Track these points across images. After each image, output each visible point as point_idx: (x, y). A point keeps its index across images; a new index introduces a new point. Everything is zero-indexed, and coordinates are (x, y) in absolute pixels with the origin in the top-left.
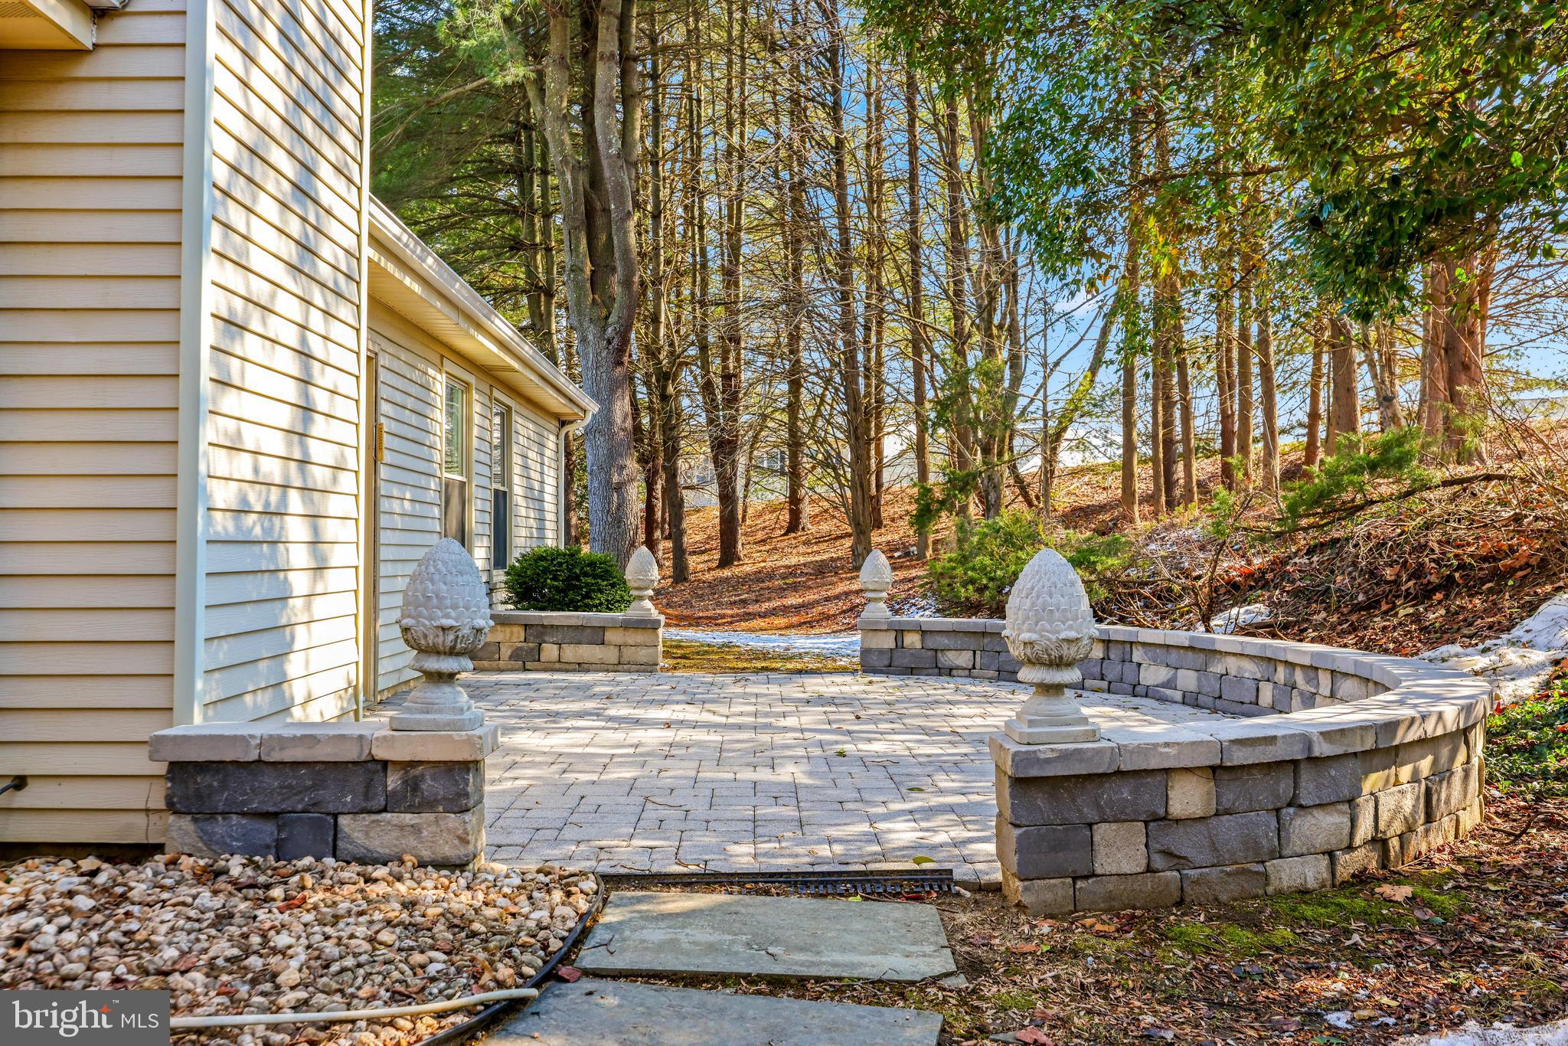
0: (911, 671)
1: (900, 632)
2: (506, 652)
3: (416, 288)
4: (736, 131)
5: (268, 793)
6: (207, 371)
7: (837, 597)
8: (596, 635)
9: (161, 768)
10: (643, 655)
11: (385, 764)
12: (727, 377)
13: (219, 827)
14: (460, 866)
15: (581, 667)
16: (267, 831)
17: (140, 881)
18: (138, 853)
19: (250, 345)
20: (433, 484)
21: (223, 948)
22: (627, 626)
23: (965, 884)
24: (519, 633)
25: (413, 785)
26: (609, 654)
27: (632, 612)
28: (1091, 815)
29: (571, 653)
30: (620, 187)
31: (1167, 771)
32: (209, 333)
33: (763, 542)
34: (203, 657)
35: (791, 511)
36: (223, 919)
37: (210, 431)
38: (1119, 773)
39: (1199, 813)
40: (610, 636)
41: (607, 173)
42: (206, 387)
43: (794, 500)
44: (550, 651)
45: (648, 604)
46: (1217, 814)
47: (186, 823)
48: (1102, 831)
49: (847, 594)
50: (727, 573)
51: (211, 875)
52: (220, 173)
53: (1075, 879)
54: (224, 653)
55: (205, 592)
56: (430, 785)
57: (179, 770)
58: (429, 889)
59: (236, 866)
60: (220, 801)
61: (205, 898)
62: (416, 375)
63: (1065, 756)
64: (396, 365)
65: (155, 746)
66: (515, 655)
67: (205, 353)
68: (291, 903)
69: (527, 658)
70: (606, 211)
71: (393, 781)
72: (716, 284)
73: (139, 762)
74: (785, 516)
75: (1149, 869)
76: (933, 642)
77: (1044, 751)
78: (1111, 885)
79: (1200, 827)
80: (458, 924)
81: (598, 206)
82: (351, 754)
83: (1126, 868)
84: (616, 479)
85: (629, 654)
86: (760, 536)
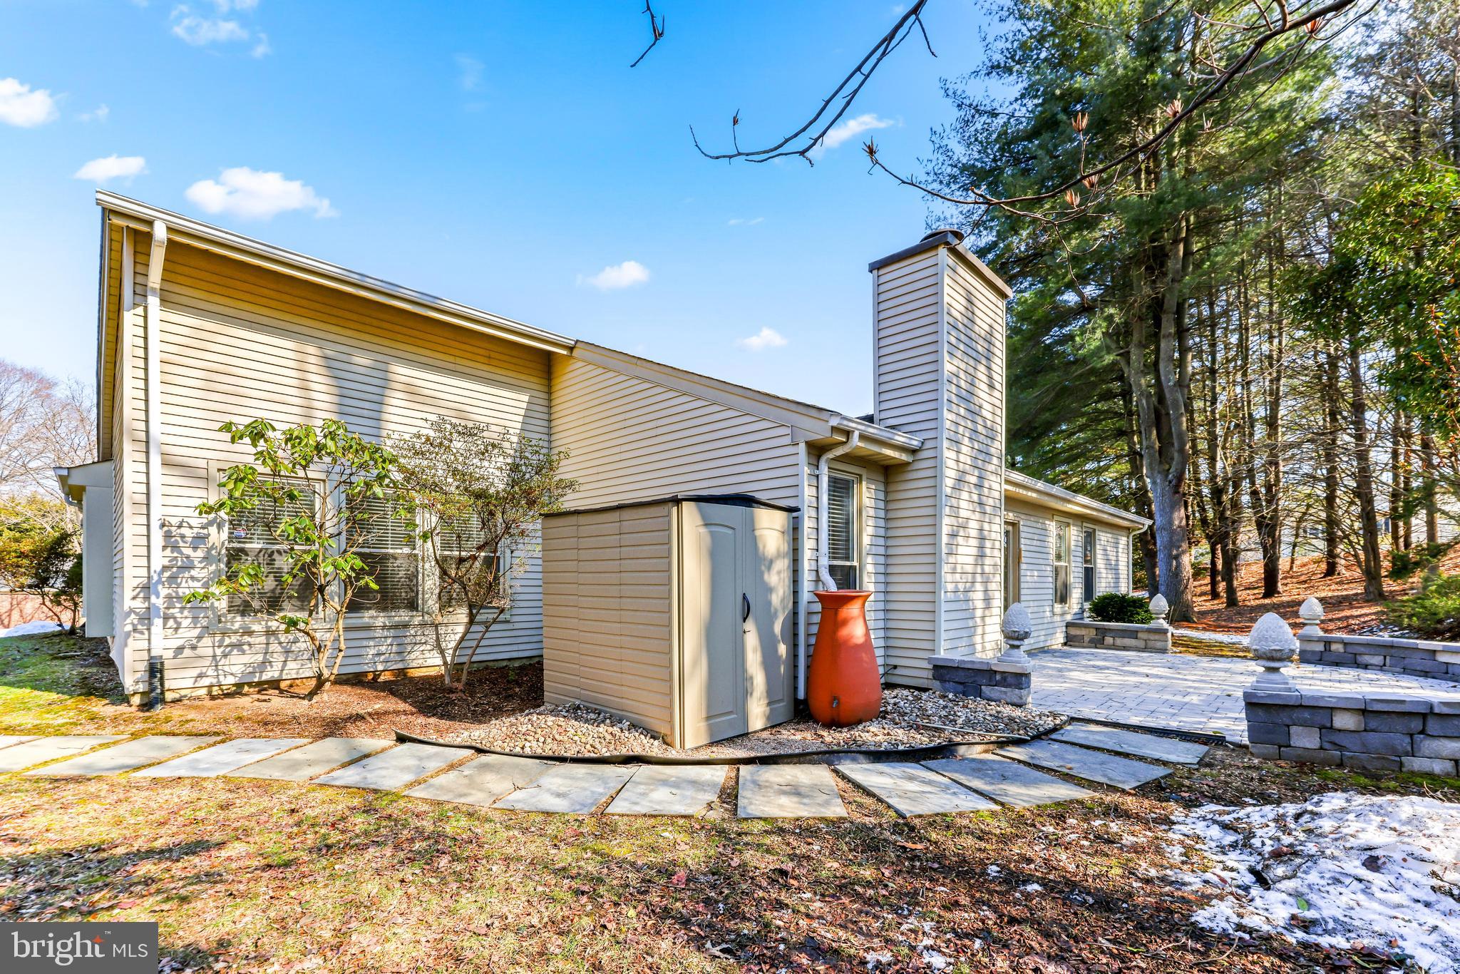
0: (1337, 664)
1: (1328, 643)
2: (1087, 639)
3: (1034, 495)
4: (1276, 341)
5: (961, 676)
6: (944, 550)
7: (1339, 619)
8: (1133, 634)
9: (931, 667)
10: (1159, 645)
11: (995, 672)
12: (1269, 488)
13: (947, 685)
14: (1020, 706)
15: (1125, 648)
16: (961, 688)
17: (925, 696)
18: (925, 690)
19: (960, 540)
20: (1049, 568)
21: (943, 713)
22: (1150, 631)
23: (1231, 743)
24: (1093, 632)
25: (1004, 679)
26: (1141, 644)
27: (1153, 624)
28: (1287, 721)
29: (1119, 642)
30: (1176, 402)
31: (1332, 708)
32: (945, 539)
33: (1305, 582)
34: (944, 636)
35: (1328, 563)
36: (945, 707)
37: (946, 568)
38: (1301, 706)
39: (1353, 728)
40: (1140, 635)
41: (1168, 395)
42: (944, 556)
43: (1331, 555)
44: (1109, 640)
45: (1162, 621)
46: (1365, 730)
47: (938, 683)
48: (1293, 729)
49: (1347, 618)
50: (1267, 601)
51: (943, 697)
52: (948, 491)
53: (1280, 747)
54: (951, 634)
55: (944, 616)
56: (1010, 680)
57: (936, 667)
58: (1007, 711)
59: (951, 696)
60: (947, 677)
61: (941, 701)
62: (1039, 525)
63: (1270, 696)
64: (1029, 523)
65: (929, 660)
66: (1091, 641)
67: (943, 546)
68: (965, 707)
69: (1098, 642)
70: (1168, 414)
71: (998, 677)
72: (1260, 432)
73: (925, 664)
74: (1324, 566)
75: (1321, 748)
76: (1350, 649)
77: (1260, 693)
78: (1300, 752)
79: (1356, 735)
80: (1012, 719)
81: (1163, 412)
82: (985, 668)
83: (1308, 746)
84: (1175, 552)
85: (1151, 644)
86: (1303, 578)
